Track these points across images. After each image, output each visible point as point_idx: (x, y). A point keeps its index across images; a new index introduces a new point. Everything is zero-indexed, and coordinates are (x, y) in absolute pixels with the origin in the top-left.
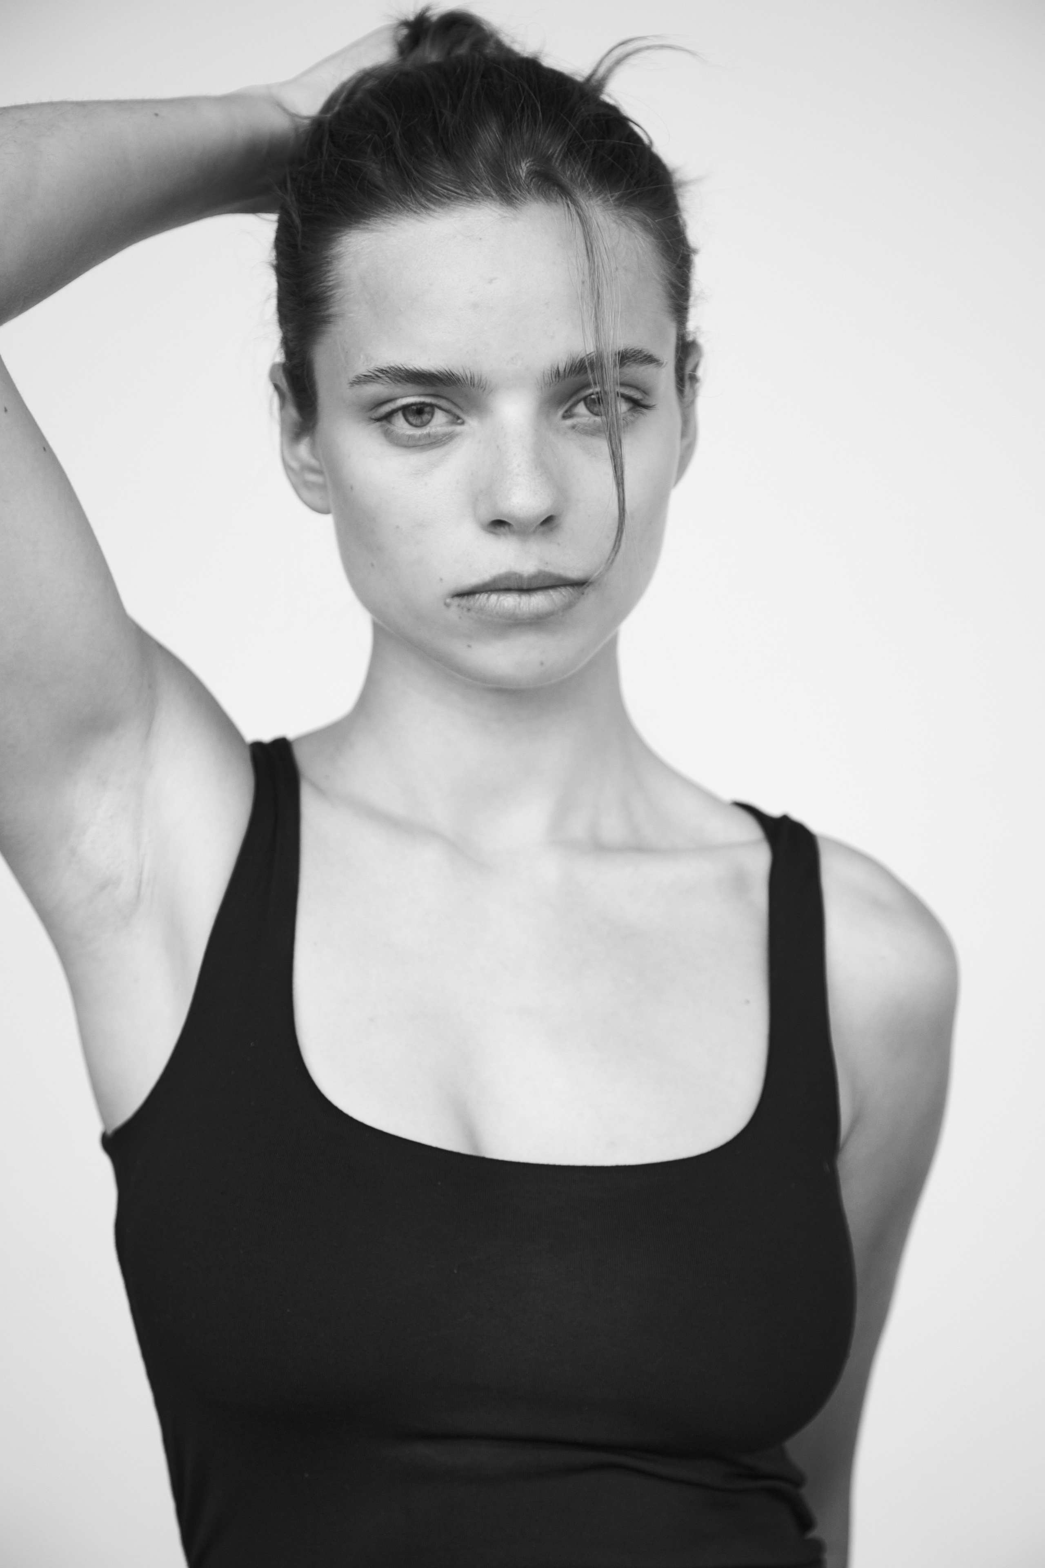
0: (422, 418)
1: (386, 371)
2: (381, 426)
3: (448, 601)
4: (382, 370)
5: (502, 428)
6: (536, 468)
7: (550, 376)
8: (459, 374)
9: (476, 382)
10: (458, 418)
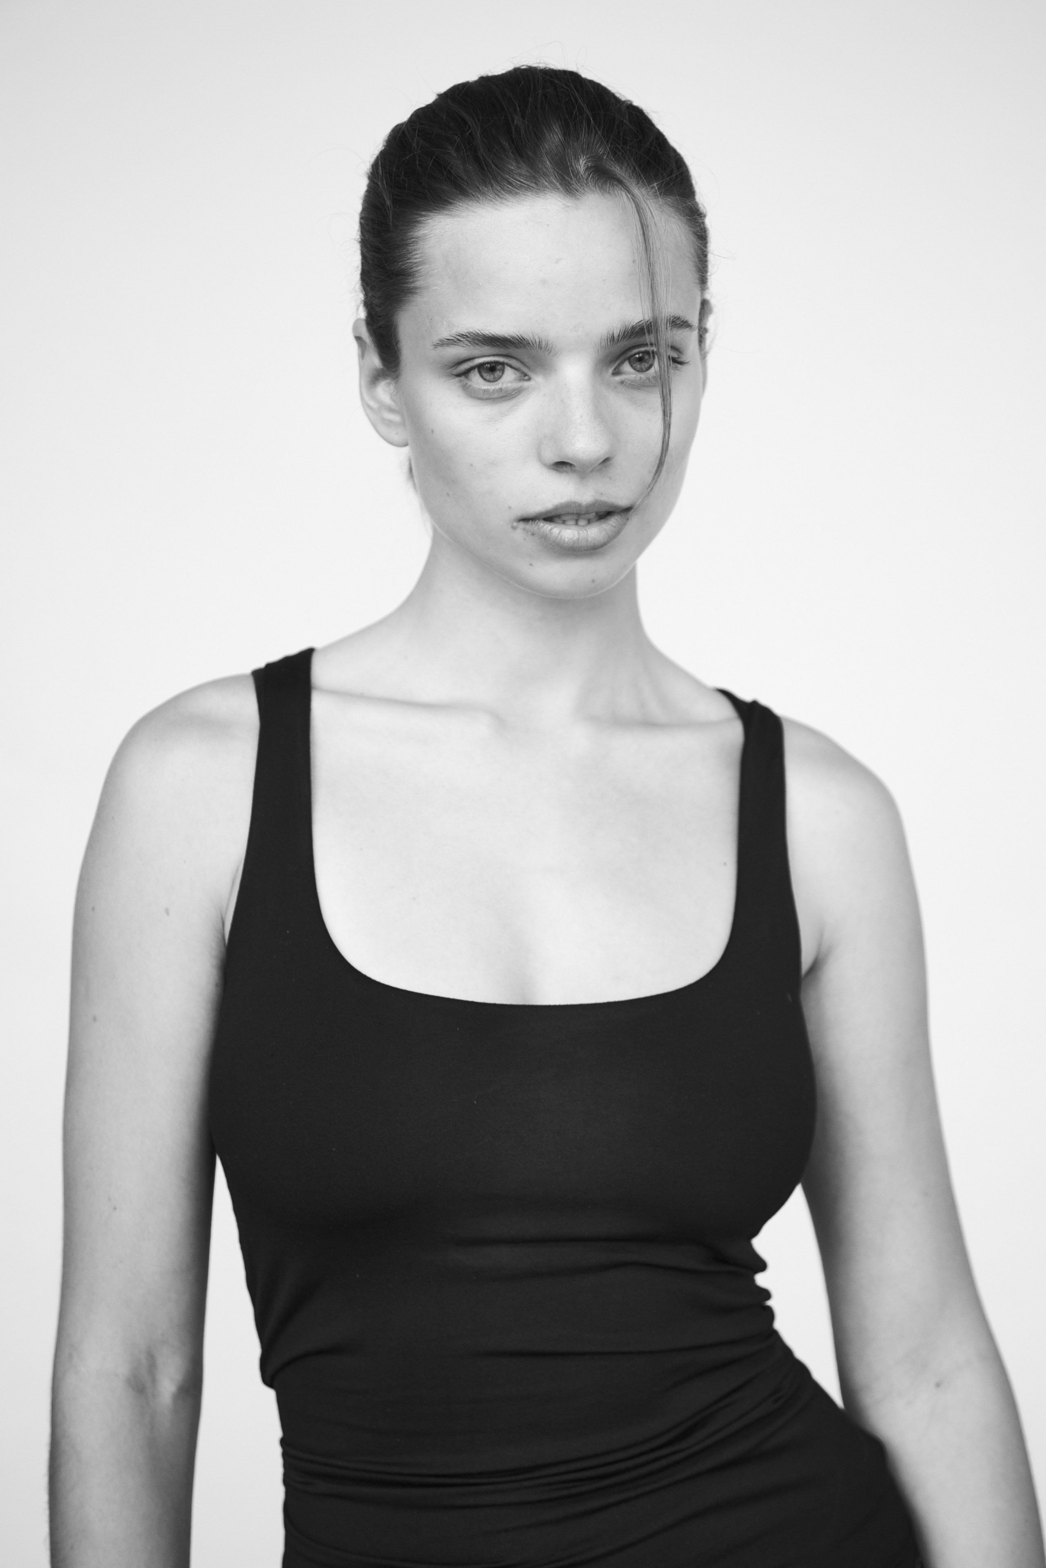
0: (494, 375)
1: (466, 336)
2: (460, 381)
3: (515, 524)
4: (463, 335)
5: (565, 385)
6: (595, 418)
7: (606, 341)
8: (529, 339)
9: (543, 346)
10: (526, 375)
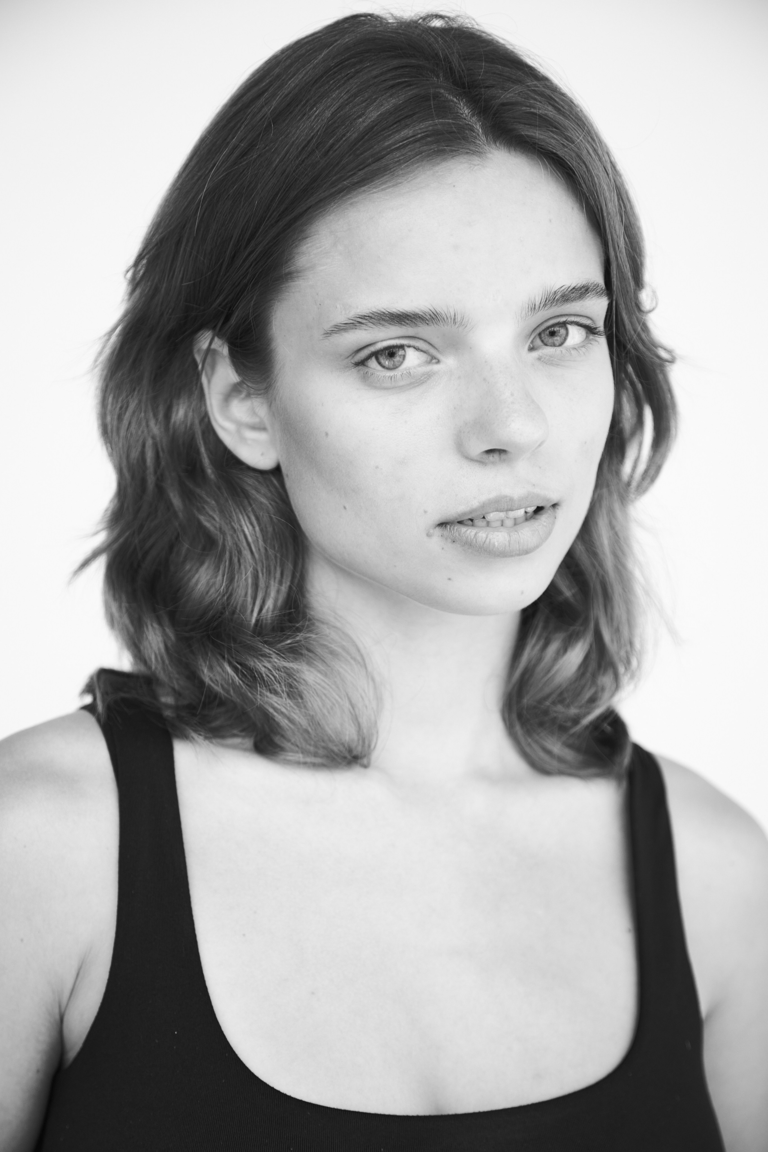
0: (394, 361)
3: (432, 531)
4: (365, 316)
7: (526, 310)
9: (460, 319)
